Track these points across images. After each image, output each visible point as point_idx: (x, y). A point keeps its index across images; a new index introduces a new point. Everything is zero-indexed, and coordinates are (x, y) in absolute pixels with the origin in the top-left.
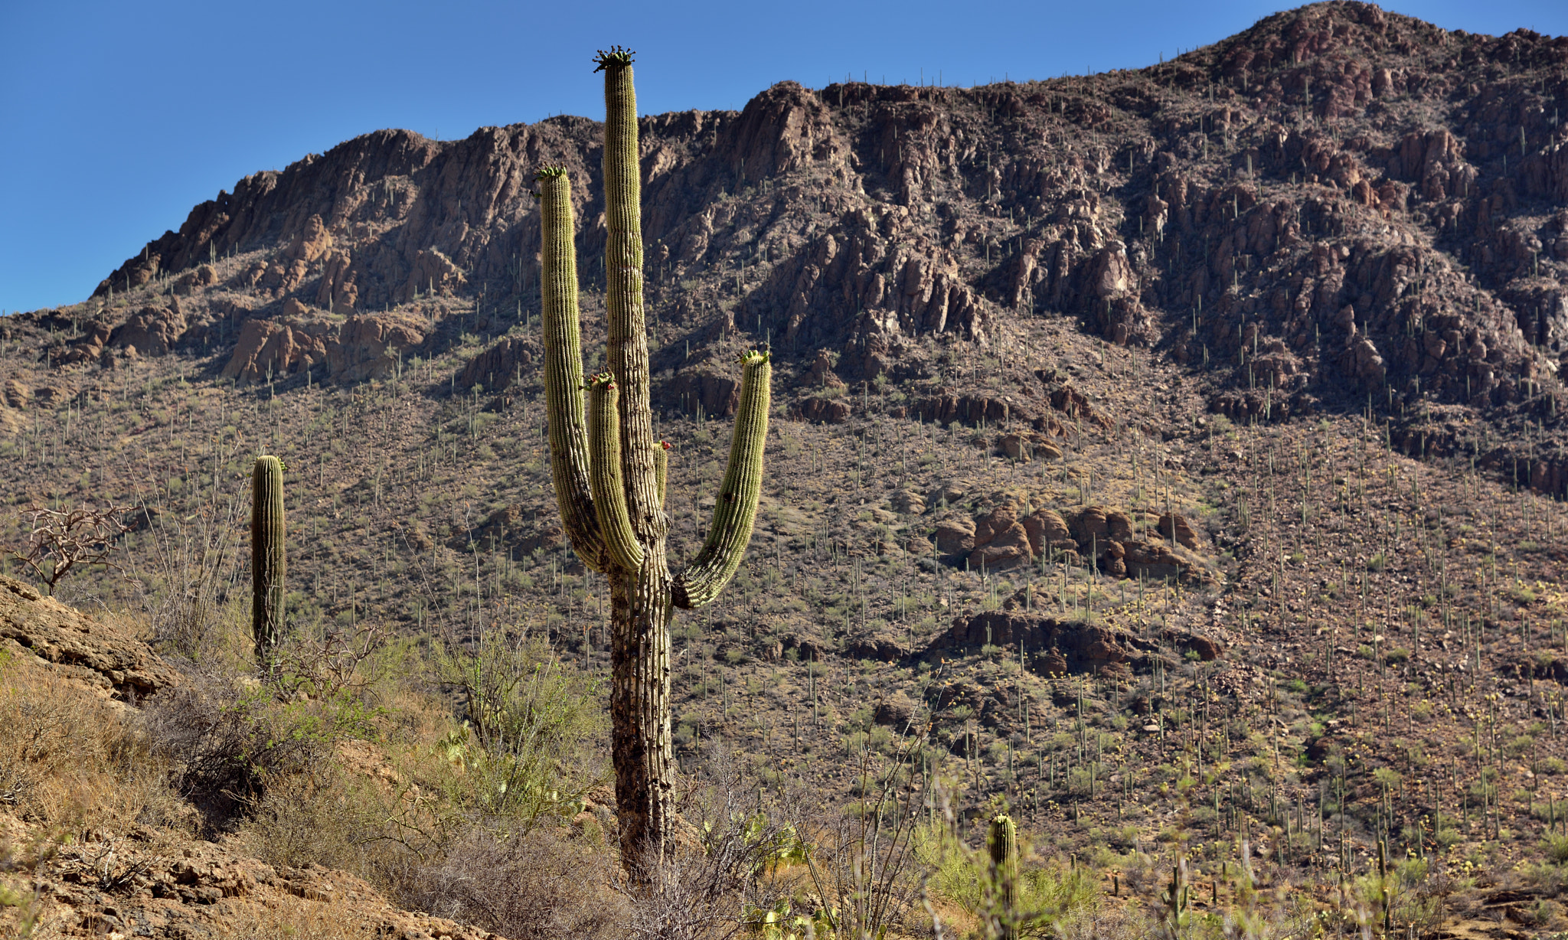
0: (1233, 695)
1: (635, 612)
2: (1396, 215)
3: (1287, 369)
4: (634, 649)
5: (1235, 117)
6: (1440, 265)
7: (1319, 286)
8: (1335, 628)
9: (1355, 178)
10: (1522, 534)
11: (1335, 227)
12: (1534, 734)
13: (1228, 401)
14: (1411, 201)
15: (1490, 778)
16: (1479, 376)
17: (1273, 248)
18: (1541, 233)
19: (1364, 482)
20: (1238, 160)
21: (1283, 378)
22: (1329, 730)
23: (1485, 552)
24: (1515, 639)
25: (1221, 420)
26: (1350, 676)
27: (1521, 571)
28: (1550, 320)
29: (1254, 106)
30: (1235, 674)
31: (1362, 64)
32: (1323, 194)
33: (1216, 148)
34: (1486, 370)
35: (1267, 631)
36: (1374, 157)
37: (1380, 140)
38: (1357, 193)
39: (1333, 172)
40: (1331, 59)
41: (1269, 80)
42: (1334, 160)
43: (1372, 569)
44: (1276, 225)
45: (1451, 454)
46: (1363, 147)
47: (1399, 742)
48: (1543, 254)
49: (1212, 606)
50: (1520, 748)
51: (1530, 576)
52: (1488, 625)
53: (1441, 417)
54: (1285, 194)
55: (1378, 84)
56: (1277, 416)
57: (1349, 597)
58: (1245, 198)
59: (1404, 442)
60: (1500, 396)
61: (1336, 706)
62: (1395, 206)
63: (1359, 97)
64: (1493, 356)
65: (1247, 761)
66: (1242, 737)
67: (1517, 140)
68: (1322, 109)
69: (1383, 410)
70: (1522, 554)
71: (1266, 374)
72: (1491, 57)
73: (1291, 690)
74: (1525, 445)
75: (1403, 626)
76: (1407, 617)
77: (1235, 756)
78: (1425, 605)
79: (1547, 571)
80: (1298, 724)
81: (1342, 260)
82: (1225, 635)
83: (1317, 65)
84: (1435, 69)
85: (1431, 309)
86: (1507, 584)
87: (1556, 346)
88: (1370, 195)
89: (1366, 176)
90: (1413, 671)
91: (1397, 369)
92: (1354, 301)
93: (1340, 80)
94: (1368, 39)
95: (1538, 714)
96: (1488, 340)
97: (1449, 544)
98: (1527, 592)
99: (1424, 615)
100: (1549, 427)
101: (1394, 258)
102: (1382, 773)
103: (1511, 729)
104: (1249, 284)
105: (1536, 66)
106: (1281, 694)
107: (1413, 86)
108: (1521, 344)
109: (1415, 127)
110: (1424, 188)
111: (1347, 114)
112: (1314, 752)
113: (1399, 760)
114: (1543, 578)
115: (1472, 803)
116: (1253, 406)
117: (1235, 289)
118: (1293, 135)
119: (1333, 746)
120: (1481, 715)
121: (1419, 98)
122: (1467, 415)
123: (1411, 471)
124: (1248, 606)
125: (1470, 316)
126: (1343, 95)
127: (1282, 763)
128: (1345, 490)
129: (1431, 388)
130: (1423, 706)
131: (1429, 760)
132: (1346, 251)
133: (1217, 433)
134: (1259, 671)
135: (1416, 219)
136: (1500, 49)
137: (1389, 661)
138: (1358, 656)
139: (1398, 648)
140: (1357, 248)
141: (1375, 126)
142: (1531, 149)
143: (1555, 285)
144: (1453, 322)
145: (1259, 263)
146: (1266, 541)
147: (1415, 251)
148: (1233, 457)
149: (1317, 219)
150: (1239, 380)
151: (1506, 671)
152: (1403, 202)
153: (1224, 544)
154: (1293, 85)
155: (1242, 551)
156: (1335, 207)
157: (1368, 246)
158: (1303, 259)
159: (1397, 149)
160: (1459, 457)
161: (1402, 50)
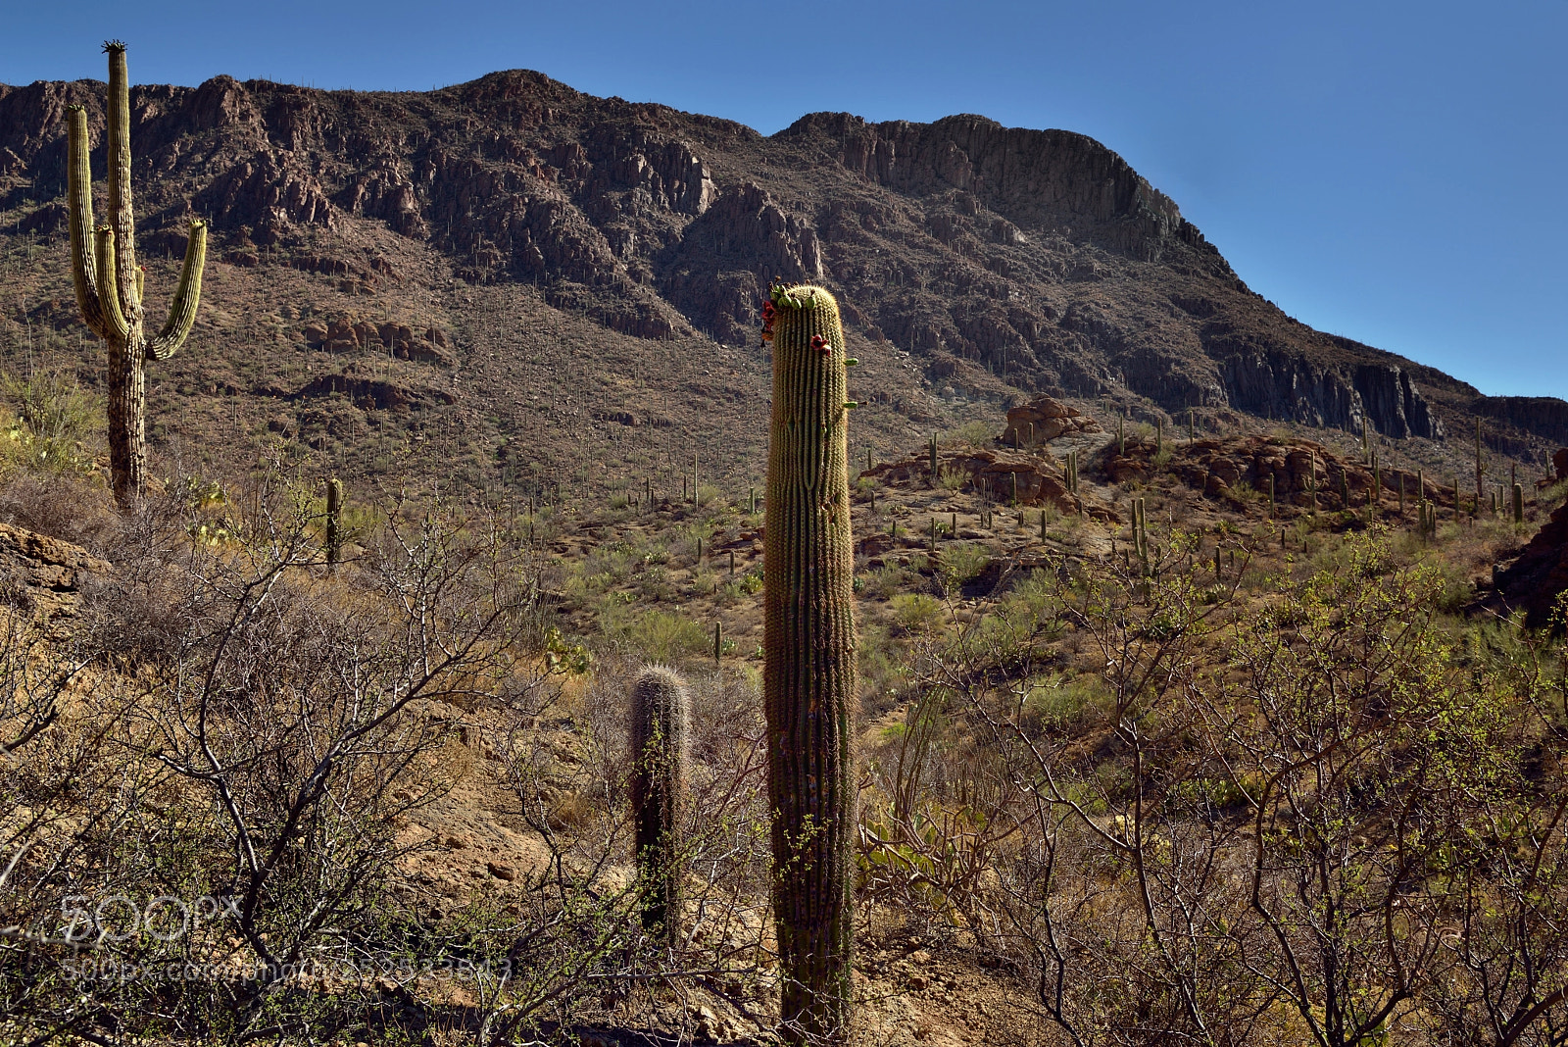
0: (462, 423)
1: (123, 361)
2: (552, 184)
3: (495, 258)
4: (122, 381)
5: (472, 123)
6: (573, 212)
7: (512, 216)
8: (514, 392)
9: (533, 163)
10: (606, 350)
11: (522, 187)
12: (607, 448)
13: (465, 272)
14: (559, 177)
15: (586, 468)
16: (590, 269)
17: (490, 195)
18: (622, 201)
19: (532, 319)
20: (473, 147)
21: (493, 262)
22: (509, 442)
23: (589, 357)
24: (601, 401)
25: (461, 282)
26: (521, 416)
27: (605, 368)
28: (624, 245)
29: (482, 119)
30: (463, 412)
31: (538, 104)
32: (516, 169)
33: (462, 139)
34: (593, 267)
35: (480, 391)
36: (543, 153)
37: (545, 145)
38: (533, 171)
39: (522, 158)
40: (522, 99)
41: (490, 106)
42: (522, 152)
43: (534, 363)
44: (492, 183)
45: (574, 308)
46: (537, 147)
47: (543, 449)
48: (622, 211)
49: (453, 377)
50: (600, 454)
51: (610, 371)
52: (589, 394)
53: (571, 289)
54: (496, 167)
55: (545, 115)
56: (489, 282)
57: (522, 376)
58: (476, 167)
59: (552, 300)
60: (599, 281)
61: (513, 431)
62: (552, 179)
63: (536, 121)
64: (597, 260)
65: (469, 457)
66: (466, 445)
67: (612, 153)
68: (517, 125)
69: (542, 283)
70: (606, 359)
71: (485, 259)
72: (600, 108)
73: (491, 421)
74: (610, 306)
75: (548, 392)
76: (550, 387)
77: (462, 454)
78: (559, 382)
79: (617, 369)
80: (494, 439)
81: (525, 204)
82: (459, 392)
83: (515, 101)
84: (573, 111)
85: (568, 233)
86: (599, 374)
87: (626, 258)
88: (539, 172)
89: (538, 162)
90: (551, 414)
91: (550, 262)
92: (530, 226)
93: (527, 111)
94: (541, 92)
95: (610, 438)
96: (594, 252)
97: (572, 352)
98: (608, 379)
99: (558, 387)
100: (621, 298)
101: (551, 206)
102: (534, 464)
103: (597, 445)
104: (477, 212)
105: (622, 117)
106: (486, 423)
107: (562, 119)
108: (610, 255)
109: (563, 140)
110: (567, 172)
111: (529, 129)
112: (501, 453)
113: (542, 458)
114: (615, 372)
115: (577, 480)
116: (478, 276)
117: (470, 214)
118: (501, 137)
119: (511, 450)
120: (584, 437)
121: (565, 126)
122: (583, 289)
123: (555, 314)
124: (472, 378)
125: (586, 239)
126: (527, 119)
127: (485, 458)
128: (522, 323)
129: (566, 274)
130: (556, 432)
131: (557, 458)
132: (527, 200)
133: (458, 288)
134: (476, 411)
135: (563, 187)
136: (605, 105)
137: (540, 409)
138: (525, 406)
139: (545, 403)
140: (532, 198)
141: (543, 136)
142: (618, 158)
143: (627, 227)
144: (578, 241)
145: (483, 202)
146: (481, 345)
147: (561, 203)
148: (466, 301)
149: (513, 182)
150: (471, 261)
151: (596, 416)
152: (556, 178)
153: (460, 345)
154: (502, 110)
155: (469, 350)
156: (522, 176)
157: (538, 198)
158: (505, 202)
159: (554, 150)
160: (578, 309)
161: (558, 99)
